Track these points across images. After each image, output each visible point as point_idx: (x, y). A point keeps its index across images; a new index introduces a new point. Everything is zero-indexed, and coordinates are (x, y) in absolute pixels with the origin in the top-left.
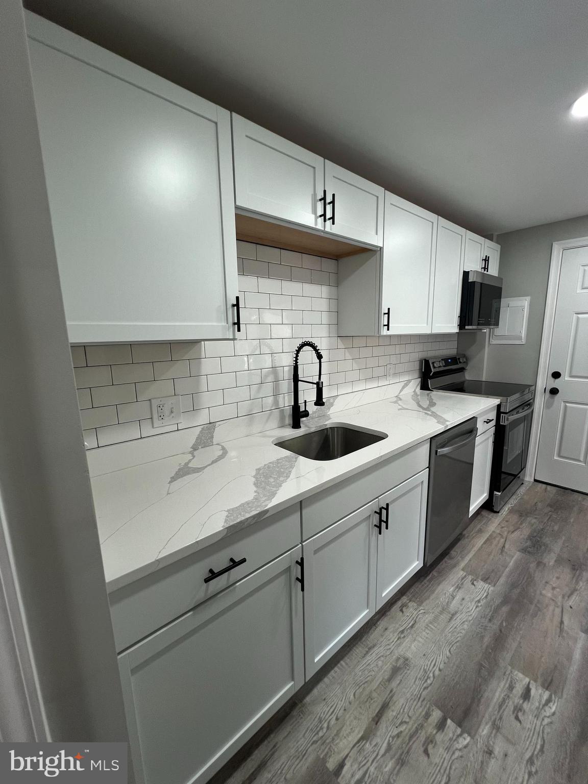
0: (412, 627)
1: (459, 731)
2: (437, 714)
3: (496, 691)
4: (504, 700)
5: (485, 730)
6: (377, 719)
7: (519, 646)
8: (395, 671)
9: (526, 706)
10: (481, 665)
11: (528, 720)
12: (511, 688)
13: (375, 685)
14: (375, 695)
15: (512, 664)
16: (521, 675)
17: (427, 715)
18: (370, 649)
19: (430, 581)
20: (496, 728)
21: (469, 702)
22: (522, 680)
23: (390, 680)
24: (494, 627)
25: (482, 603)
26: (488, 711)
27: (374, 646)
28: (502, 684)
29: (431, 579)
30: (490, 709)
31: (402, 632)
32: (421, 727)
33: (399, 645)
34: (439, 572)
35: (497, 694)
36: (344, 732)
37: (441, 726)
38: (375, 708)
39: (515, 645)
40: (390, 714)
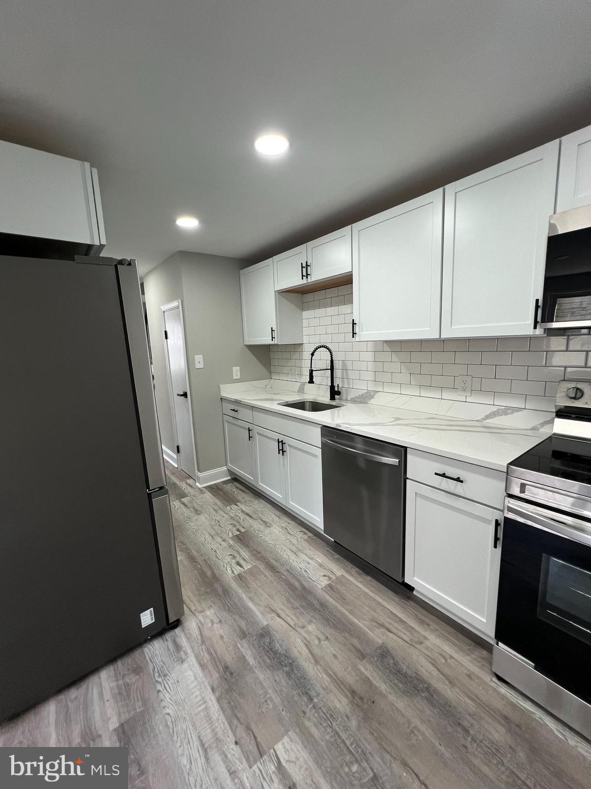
0: (289, 533)
1: (235, 535)
2: (243, 530)
3: (245, 554)
4: (239, 554)
5: (231, 542)
6: (248, 515)
7: (265, 576)
8: (265, 523)
9: (234, 561)
10: (259, 553)
11: (228, 559)
12: (244, 560)
13: (261, 516)
14: (257, 515)
15: (256, 566)
16: (249, 567)
17: (243, 528)
18: (278, 517)
19: (328, 551)
20: (230, 546)
21: (244, 542)
22: (247, 567)
23: (262, 520)
24: (282, 570)
25: (305, 573)
26: (238, 546)
27: (280, 518)
28: (247, 557)
29: (330, 553)
30: (238, 547)
31: (286, 529)
32: (240, 525)
33: (279, 527)
34: (338, 559)
35: (243, 553)
36: (247, 507)
37: (238, 530)
38: (252, 515)
39: (267, 574)
40: (248, 518)
